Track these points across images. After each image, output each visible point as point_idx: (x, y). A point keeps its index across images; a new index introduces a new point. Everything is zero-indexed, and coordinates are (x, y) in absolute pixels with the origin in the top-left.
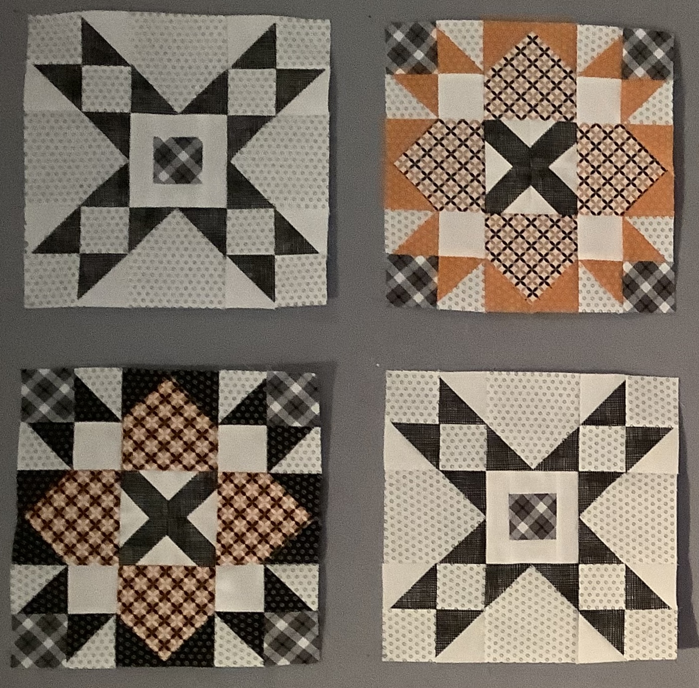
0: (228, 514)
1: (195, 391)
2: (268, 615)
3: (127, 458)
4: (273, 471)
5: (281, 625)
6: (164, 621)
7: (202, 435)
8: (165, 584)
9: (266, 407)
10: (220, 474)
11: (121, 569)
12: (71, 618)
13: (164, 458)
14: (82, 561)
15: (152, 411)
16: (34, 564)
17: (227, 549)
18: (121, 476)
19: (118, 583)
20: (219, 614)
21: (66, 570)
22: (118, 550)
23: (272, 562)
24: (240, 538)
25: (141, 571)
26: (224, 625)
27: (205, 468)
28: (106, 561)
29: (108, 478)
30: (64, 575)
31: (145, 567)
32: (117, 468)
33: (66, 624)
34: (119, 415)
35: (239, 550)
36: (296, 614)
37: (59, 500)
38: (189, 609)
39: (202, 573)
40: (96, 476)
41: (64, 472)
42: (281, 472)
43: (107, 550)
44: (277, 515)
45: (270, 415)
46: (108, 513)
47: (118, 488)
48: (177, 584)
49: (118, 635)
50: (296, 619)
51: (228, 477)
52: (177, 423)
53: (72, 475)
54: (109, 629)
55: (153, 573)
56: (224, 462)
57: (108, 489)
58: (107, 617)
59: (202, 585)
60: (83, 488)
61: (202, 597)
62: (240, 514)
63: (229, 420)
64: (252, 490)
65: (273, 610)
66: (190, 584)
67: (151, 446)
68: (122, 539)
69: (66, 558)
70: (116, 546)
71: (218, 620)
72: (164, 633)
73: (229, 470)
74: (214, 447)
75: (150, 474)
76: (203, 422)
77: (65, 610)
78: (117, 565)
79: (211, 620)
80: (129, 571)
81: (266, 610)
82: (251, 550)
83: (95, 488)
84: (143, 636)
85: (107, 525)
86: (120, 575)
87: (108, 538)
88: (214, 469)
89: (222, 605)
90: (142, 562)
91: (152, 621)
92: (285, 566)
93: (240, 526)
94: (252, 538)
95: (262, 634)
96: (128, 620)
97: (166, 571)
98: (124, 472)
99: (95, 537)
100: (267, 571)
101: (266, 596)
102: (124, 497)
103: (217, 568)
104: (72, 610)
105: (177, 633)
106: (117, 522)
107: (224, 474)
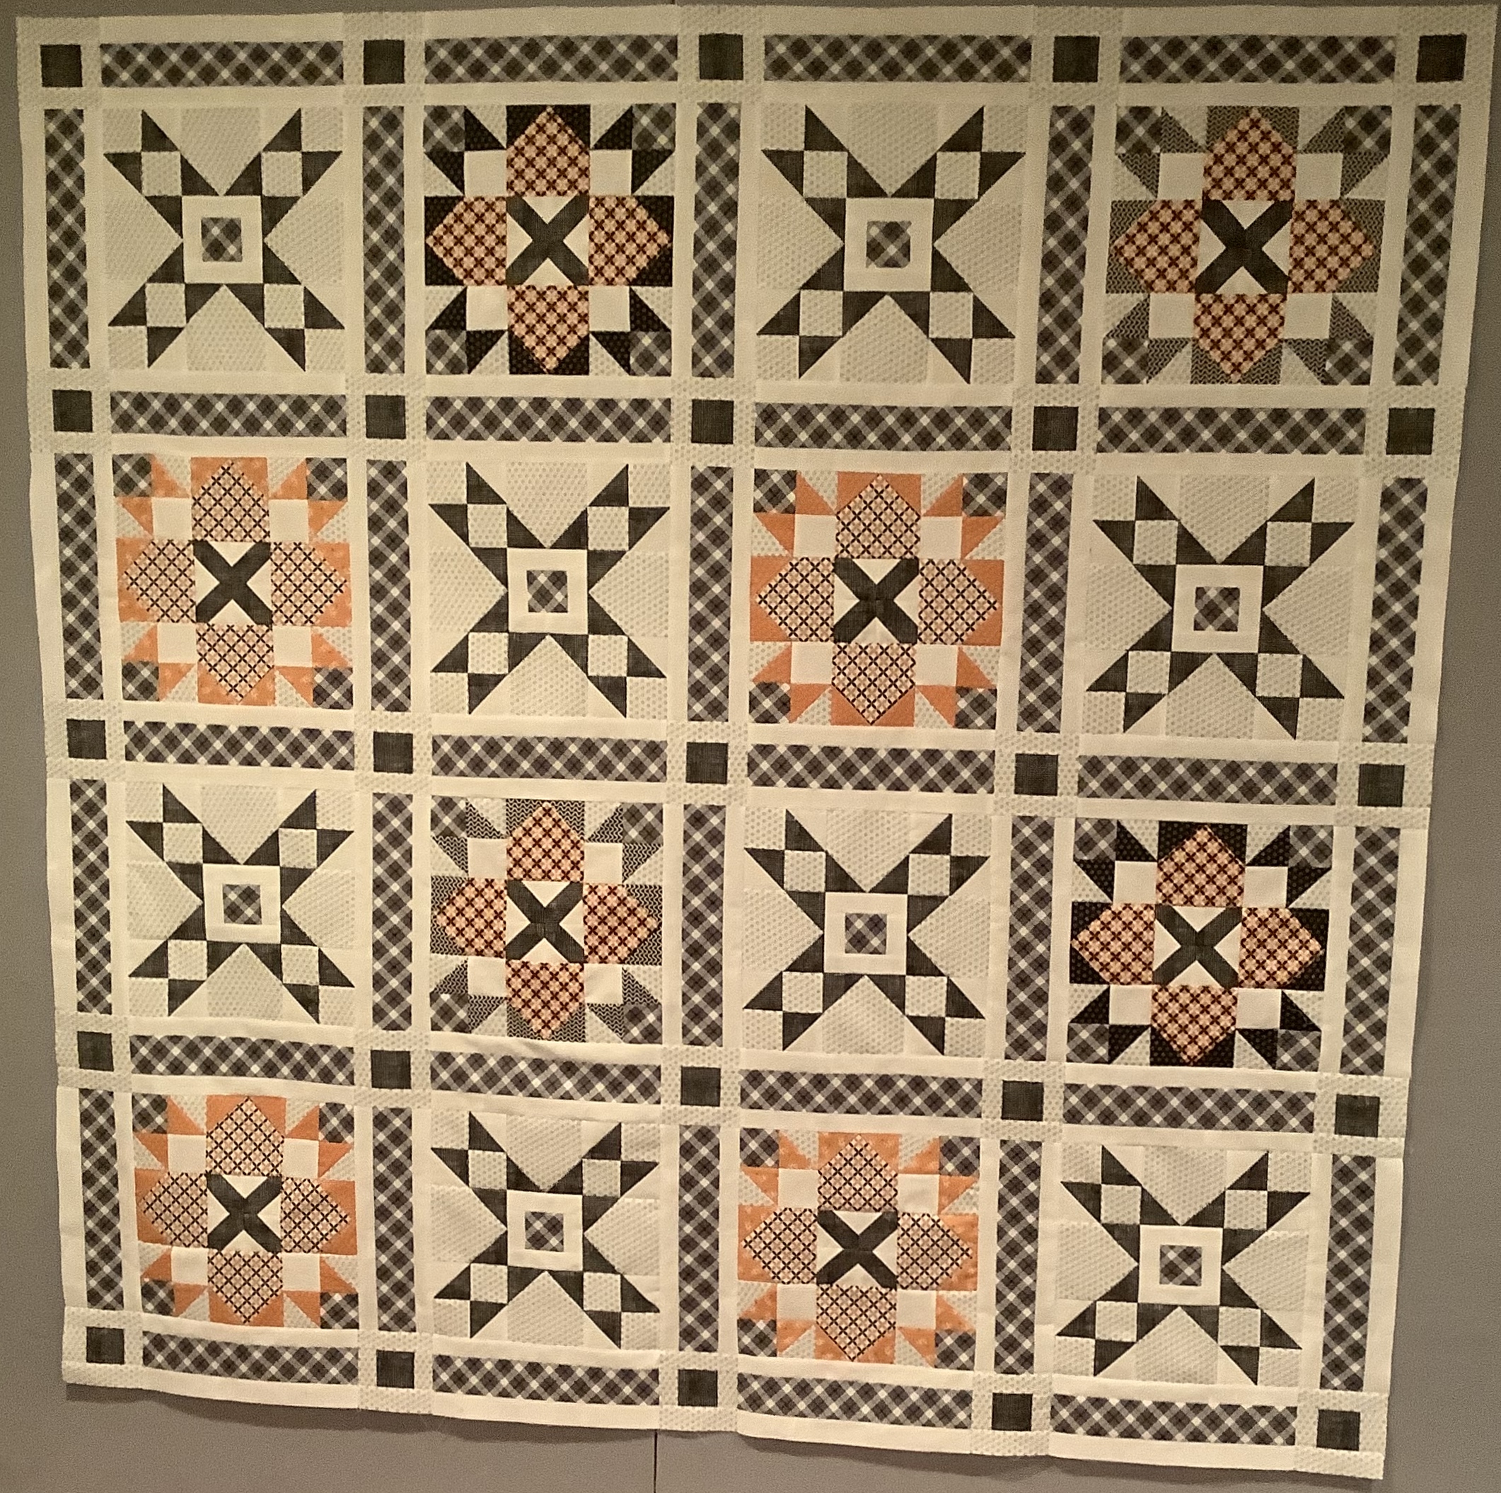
0: (552, 296)
1: (659, 264)
2: (464, 334)
3: (600, 202)
4: (591, 336)
5: (455, 347)
6: (459, 241)
7: (620, 271)
8: (490, 240)
9: (647, 331)
10: (587, 288)
11: (503, 198)
12: (461, 155)
13: (600, 237)
14: (510, 163)
15: (641, 226)
16: (508, 119)
17: (520, 296)
18: (584, 195)
19: (490, 198)
20: (465, 290)
21: (502, 148)
22: (520, 195)
23: (510, 337)
24: (531, 307)
25: (501, 218)
26: (455, 295)
27: (592, 274)
28: (510, 186)
29: (582, 185)
30: (499, 147)
31: (504, 222)
32: (590, 193)
33: (456, 150)
34: (638, 193)
35: (520, 307)
36: (465, 360)
37: (563, 140)
38: (469, 262)
39: (501, 274)
40: (584, 172)
41: (588, 143)
42: (591, 344)
43: (520, 186)
44: (551, 341)
45: (640, 334)
46: (552, 185)
47: (572, 194)
48: (490, 252)
49: (448, 198)
50: (460, 360)
51: (584, 296)
52: (631, 249)
53: (584, 150)
54: (454, 191)
55: (500, 229)
56: (598, 291)
57: (573, 184)
58: (461, 188)
59: (490, 274)
60: (573, 162)
61: (479, 274)
62: (551, 307)
63: (633, 296)
64: (572, 318)
65: (468, 340)
66: (490, 263)
67: (610, 225)
68: (530, 199)
69: (512, 148)
70: (523, 193)
71: (460, 288)
72: (449, 241)
73: (590, 296)
74: (610, 282)
75: (586, 224)
76: (631, 273)
77: (468, 148)
78: (506, 195)
79: (460, 283)
80: (501, 207)
81: (468, 333)
82: (520, 318)
83: (573, 173)
84: (445, 222)
85: (541, 185)
86: (498, 199)
87: (530, 185)
88: (591, 282)
89: (472, 290)
90: (509, 218)
91: (459, 230)
92: (507, 348)
93: (541, 307)
94: (531, 318)
95: (447, 328)
96: (459, 208)
97: (501, 240)
98: (588, 198)
99: (530, 174)
100: (502, 332)
101: (479, 332)
102: (566, 200)
103: (505, 287)
104: (467, 154)
105: (448, 252)
106: (544, 194)
107: (587, 293)
